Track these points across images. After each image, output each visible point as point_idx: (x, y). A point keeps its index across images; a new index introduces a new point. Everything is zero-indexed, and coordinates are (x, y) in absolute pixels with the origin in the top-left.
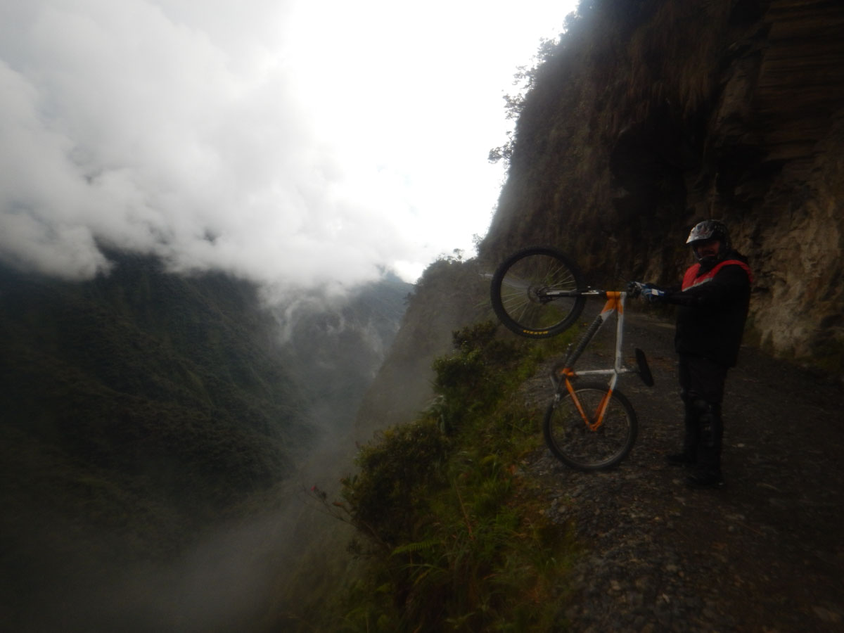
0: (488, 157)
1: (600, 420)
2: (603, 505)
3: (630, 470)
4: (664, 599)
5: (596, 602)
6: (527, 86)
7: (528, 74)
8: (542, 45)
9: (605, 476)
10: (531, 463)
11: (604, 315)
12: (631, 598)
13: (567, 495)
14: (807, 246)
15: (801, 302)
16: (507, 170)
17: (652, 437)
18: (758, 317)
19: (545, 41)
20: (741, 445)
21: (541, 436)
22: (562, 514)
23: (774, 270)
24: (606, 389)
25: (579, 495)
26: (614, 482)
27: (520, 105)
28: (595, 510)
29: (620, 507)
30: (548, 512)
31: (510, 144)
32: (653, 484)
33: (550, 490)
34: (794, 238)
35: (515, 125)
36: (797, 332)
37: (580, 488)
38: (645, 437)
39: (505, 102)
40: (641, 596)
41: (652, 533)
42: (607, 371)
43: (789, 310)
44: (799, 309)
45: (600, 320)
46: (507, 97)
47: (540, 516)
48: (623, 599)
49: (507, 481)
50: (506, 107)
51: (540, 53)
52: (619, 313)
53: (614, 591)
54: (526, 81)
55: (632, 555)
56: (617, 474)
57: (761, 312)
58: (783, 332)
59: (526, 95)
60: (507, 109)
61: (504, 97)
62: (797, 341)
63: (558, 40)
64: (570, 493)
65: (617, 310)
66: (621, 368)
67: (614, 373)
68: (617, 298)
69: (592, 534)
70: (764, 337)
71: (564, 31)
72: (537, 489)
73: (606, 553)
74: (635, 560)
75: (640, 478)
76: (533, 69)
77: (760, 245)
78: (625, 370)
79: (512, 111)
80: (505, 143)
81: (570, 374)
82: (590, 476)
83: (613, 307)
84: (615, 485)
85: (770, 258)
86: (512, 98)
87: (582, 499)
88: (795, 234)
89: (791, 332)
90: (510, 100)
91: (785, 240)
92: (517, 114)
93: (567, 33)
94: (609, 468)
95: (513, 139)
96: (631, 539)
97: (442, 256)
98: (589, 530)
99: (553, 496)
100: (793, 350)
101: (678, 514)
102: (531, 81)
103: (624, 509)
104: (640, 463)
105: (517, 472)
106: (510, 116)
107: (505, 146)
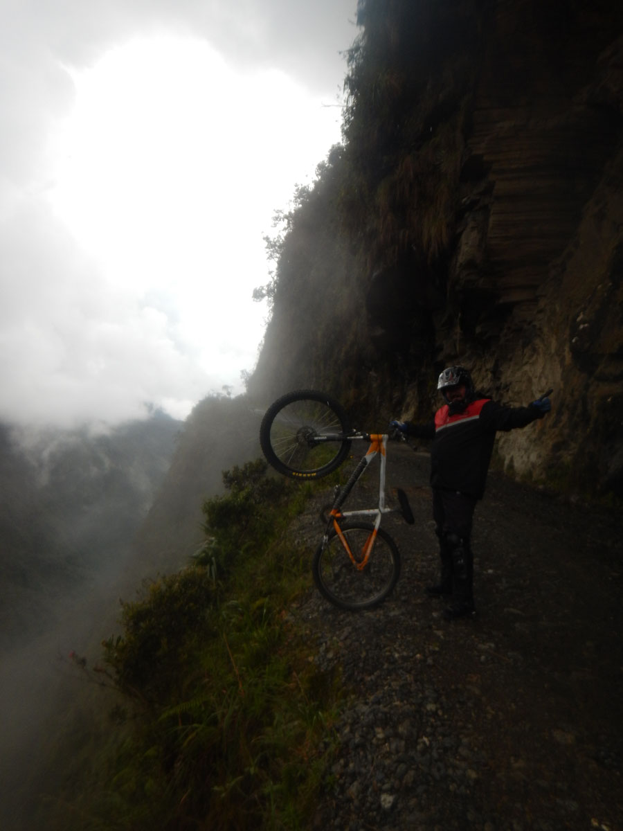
0: (252, 295)
1: (366, 559)
2: (368, 647)
3: (394, 606)
4: (424, 743)
5: (362, 753)
6: (285, 229)
7: (286, 217)
8: (297, 190)
9: (370, 614)
10: (301, 606)
11: (369, 457)
12: (393, 746)
13: (335, 638)
14: (537, 379)
15: (535, 430)
16: (271, 307)
17: (413, 570)
18: (501, 443)
19: (300, 187)
20: (490, 571)
21: (310, 575)
22: (330, 660)
23: (512, 401)
24: (372, 528)
25: (346, 638)
26: (379, 621)
27: (280, 247)
28: (361, 653)
29: (385, 647)
30: (316, 659)
31: (273, 283)
32: (415, 619)
33: (320, 635)
34: (526, 371)
35: (276, 265)
36: (533, 457)
37: (347, 630)
38: (407, 570)
39: (266, 244)
40: (403, 743)
41: (413, 672)
42: (371, 512)
43: (526, 437)
44: (534, 436)
45: (365, 462)
46: (267, 239)
47: (309, 663)
48: (386, 747)
49: (277, 628)
50: (267, 248)
51: (296, 198)
52: (382, 455)
53: (378, 739)
54: (284, 223)
55: (395, 698)
56: (382, 612)
57: (503, 440)
58: (522, 457)
59: (286, 238)
60: (268, 250)
61: (264, 239)
62: (533, 465)
63: (311, 187)
64: (338, 636)
65: (380, 452)
66: (385, 507)
67: (378, 513)
68: (380, 441)
69: (359, 679)
70: (507, 462)
71: (317, 179)
72: (306, 634)
73: (372, 698)
74: (397, 703)
75: (403, 614)
76: (290, 213)
77: (499, 379)
78: (387, 510)
79: (273, 252)
80: (267, 283)
81: (338, 515)
82: (357, 616)
83: (376, 450)
84: (381, 624)
85: (508, 391)
86: (272, 240)
87: (348, 642)
88: (526, 368)
89: (528, 457)
90: (271, 242)
91: (519, 374)
92: (278, 255)
93: (320, 181)
94: (375, 606)
95: (275, 278)
96: (395, 680)
97: (211, 393)
98: (356, 673)
99: (322, 640)
100: (530, 474)
101: (437, 649)
102: (289, 223)
103: (387, 649)
104: (403, 598)
105: (286, 616)
106: (271, 257)
107: (268, 286)
